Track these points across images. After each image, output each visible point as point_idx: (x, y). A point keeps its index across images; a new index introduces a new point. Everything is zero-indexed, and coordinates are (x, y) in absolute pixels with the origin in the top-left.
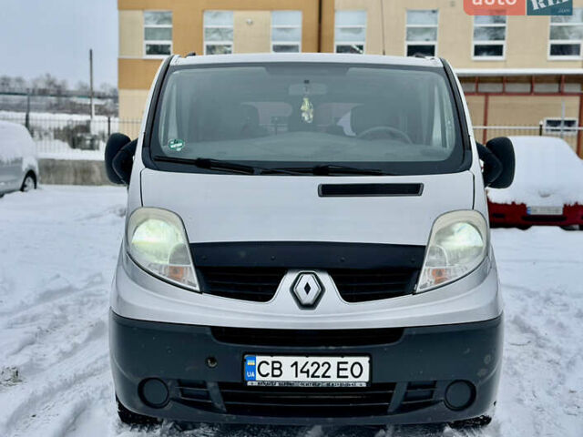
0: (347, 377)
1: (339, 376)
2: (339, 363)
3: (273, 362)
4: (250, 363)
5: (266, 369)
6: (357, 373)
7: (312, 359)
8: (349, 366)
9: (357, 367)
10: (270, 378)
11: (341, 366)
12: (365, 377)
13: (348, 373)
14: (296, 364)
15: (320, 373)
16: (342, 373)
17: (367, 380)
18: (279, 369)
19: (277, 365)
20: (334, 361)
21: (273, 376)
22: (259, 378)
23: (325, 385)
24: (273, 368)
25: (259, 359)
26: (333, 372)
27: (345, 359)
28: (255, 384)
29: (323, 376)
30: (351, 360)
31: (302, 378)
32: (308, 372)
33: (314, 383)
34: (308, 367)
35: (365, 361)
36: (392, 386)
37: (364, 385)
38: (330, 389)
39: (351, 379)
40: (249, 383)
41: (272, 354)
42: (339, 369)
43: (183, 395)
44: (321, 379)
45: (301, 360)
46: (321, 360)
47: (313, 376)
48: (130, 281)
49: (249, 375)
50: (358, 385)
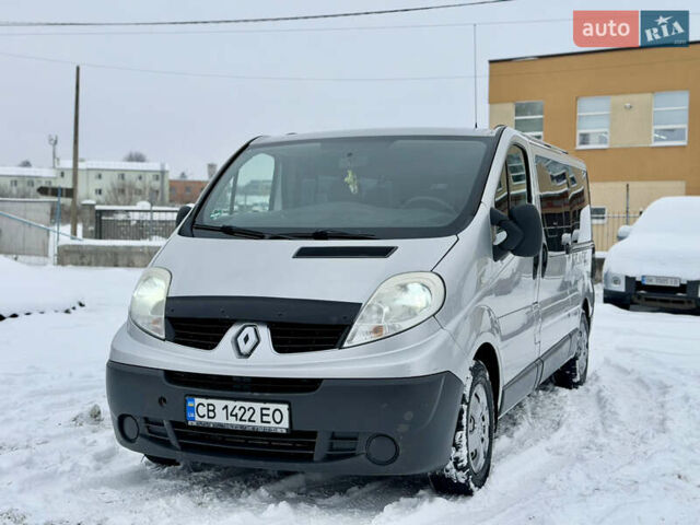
0: (269, 422)
1: (262, 422)
2: (262, 409)
3: (208, 405)
4: (190, 404)
5: (203, 410)
6: (278, 420)
7: (239, 404)
8: (270, 412)
9: (277, 413)
10: (206, 419)
11: (264, 412)
12: (285, 424)
13: (270, 419)
14: (226, 407)
15: (246, 417)
16: (265, 418)
17: (287, 426)
18: (213, 411)
19: (211, 408)
20: (258, 406)
21: (209, 417)
22: (197, 418)
23: (250, 429)
24: (209, 410)
25: (198, 401)
26: (257, 417)
27: (267, 405)
28: (195, 424)
29: (250, 420)
30: (273, 406)
31: (232, 420)
32: (236, 415)
33: (242, 426)
34: (236, 411)
35: (284, 408)
36: (313, 434)
37: (284, 431)
38: (255, 433)
39: (273, 424)
40: (190, 423)
41: (207, 397)
42: (262, 415)
43: (150, 431)
44: (247, 423)
45: (231, 404)
46: (247, 405)
47: (241, 420)
48: (128, 336)
49: (191, 415)
50: (279, 431)
